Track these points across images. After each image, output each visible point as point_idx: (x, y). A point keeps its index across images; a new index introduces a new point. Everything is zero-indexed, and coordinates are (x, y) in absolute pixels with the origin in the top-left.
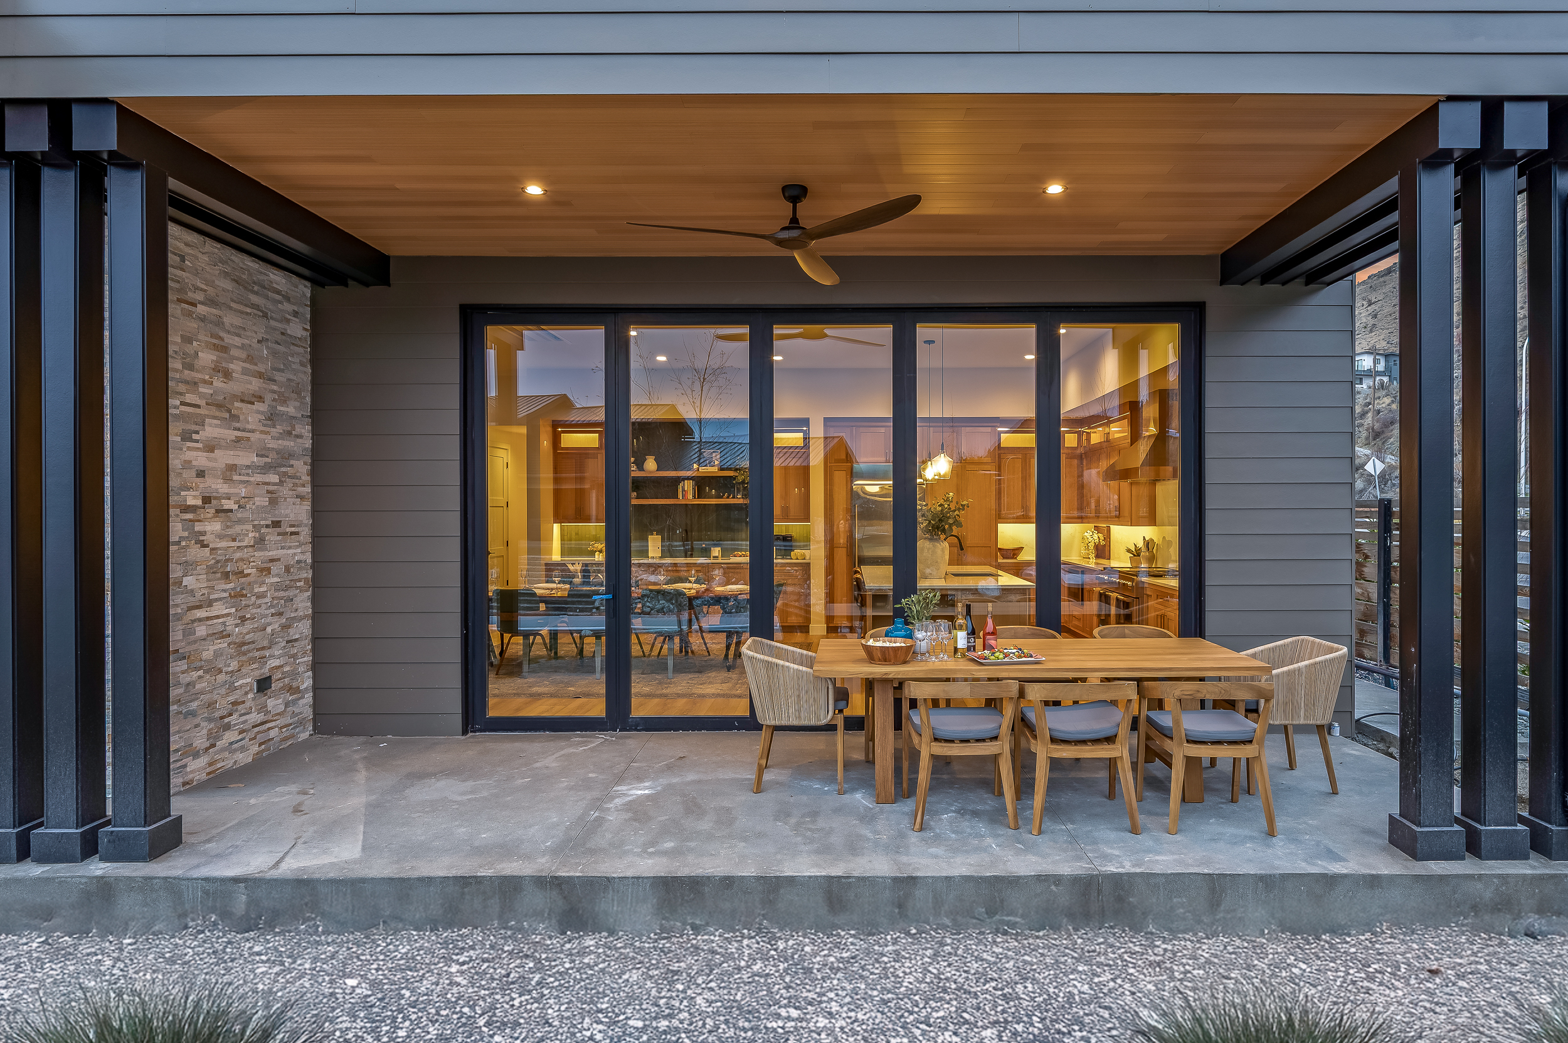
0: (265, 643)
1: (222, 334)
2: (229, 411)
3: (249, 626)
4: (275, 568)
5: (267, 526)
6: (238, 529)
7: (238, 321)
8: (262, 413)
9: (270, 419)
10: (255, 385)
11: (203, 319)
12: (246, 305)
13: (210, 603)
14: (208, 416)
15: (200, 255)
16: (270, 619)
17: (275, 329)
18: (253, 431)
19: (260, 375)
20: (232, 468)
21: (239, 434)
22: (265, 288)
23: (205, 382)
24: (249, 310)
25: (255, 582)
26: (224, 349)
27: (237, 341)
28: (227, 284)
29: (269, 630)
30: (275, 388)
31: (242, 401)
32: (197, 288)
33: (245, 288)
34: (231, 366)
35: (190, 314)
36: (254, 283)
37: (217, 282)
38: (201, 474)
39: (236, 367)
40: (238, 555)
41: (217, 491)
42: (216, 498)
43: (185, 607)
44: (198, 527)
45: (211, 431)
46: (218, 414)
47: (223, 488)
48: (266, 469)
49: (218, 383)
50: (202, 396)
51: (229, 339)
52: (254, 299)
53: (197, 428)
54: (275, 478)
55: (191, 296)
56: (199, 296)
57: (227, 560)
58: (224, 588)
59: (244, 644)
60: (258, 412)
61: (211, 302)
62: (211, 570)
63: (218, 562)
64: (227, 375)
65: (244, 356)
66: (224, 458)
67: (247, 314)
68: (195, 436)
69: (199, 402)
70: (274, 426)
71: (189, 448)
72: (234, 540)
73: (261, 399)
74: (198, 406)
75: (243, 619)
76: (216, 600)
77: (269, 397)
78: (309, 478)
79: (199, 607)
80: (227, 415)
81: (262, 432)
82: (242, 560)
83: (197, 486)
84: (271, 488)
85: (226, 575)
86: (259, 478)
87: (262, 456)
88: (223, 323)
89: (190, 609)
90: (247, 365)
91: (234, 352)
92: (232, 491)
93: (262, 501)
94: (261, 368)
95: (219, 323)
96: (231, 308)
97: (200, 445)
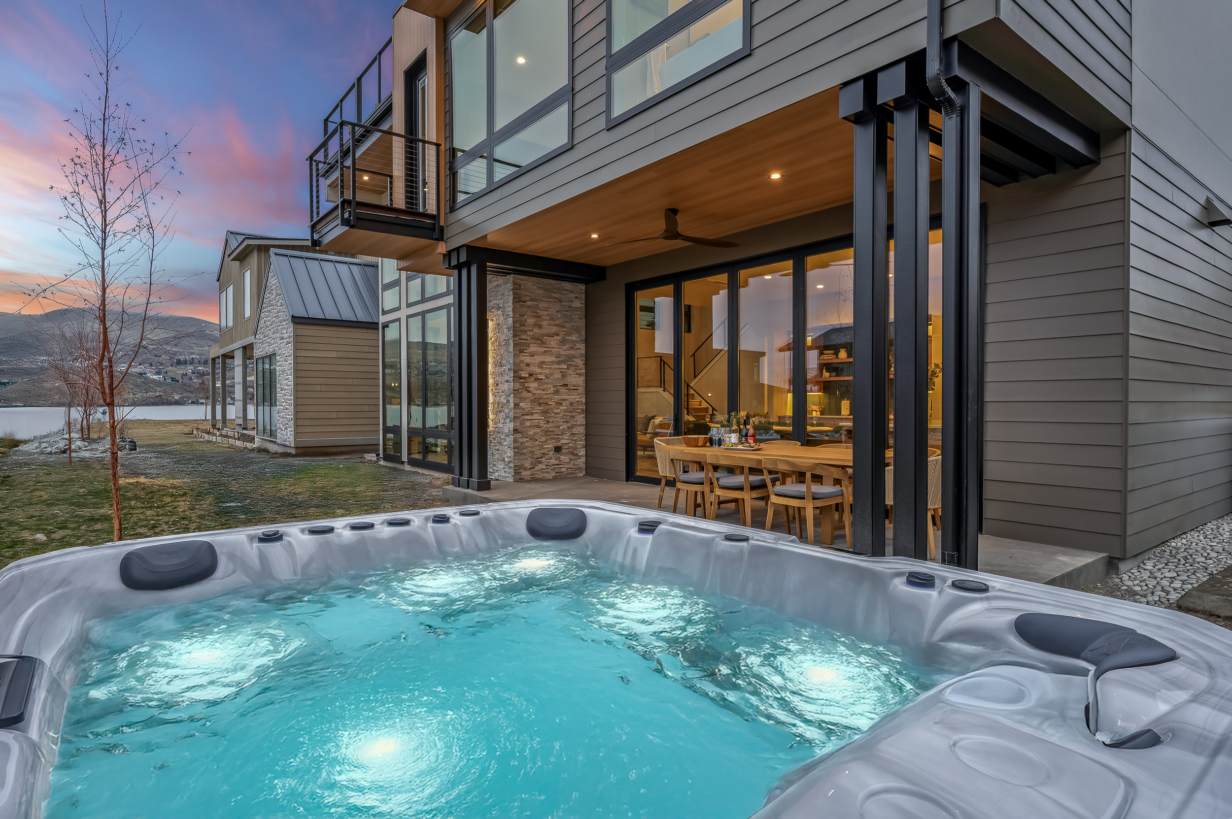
0: (559, 433)
1: (538, 311)
2: (541, 341)
3: (550, 425)
4: (564, 403)
5: (560, 386)
6: (545, 386)
7: (545, 305)
8: (558, 340)
9: (562, 342)
10: (554, 329)
11: (529, 307)
12: (550, 298)
13: (532, 414)
14: (532, 343)
15: (528, 283)
16: (562, 423)
17: (565, 306)
18: (553, 348)
19: (557, 325)
20: (543, 363)
21: (546, 349)
22: (559, 290)
23: (530, 330)
24: (551, 300)
25: (554, 408)
26: (539, 317)
27: (546, 313)
28: (541, 292)
29: (561, 428)
30: (565, 330)
31: (548, 336)
32: (526, 296)
33: (549, 291)
34: (542, 323)
35: (523, 306)
36: (554, 289)
37: (536, 292)
38: (528, 365)
39: (545, 323)
40: (546, 396)
41: (535, 371)
42: (535, 374)
43: (521, 414)
44: (526, 385)
45: (533, 348)
46: (536, 342)
47: (538, 370)
48: (559, 363)
49: (536, 330)
50: (528, 336)
51: (541, 313)
52: (554, 295)
53: (526, 348)
54: (565, 367)
55: (524, 299)
56: (528, 298)
57: (540, 398)
58: (538, 409)
59: (549, 432)
60: (556, 340)
61: (532, 300)
62: (532, 401)
63: (536, 398)
64: (540, 327)
65: (549, 318)
66: (538, 359)
67: (551, 301)
68: (525, 351)
69: (527, 338)
70: (565, 345)
71: (522, 356)
72: (544, 391)
73: (557, 335)
74: (527, 340)
75: (548, 422)
76: (535, 413)
77: (562, 334)
78: (584, 366)
79: (527, 415)
80: (540, 342)
81: (558, 348)
82: (548, 398)
83: (526, 370)
84: (562, 370)
85: (540, 404)
86: (556, 366)
87: (558, 358)
88: (539, 307)
89: (523, 415)
90: (550, 322)
91: (544, 317)
92: (543, 371)
93: (558, 375)
94: (557, 322)
95: (537, 307)
96: (542, 301)
97: (528, 354)
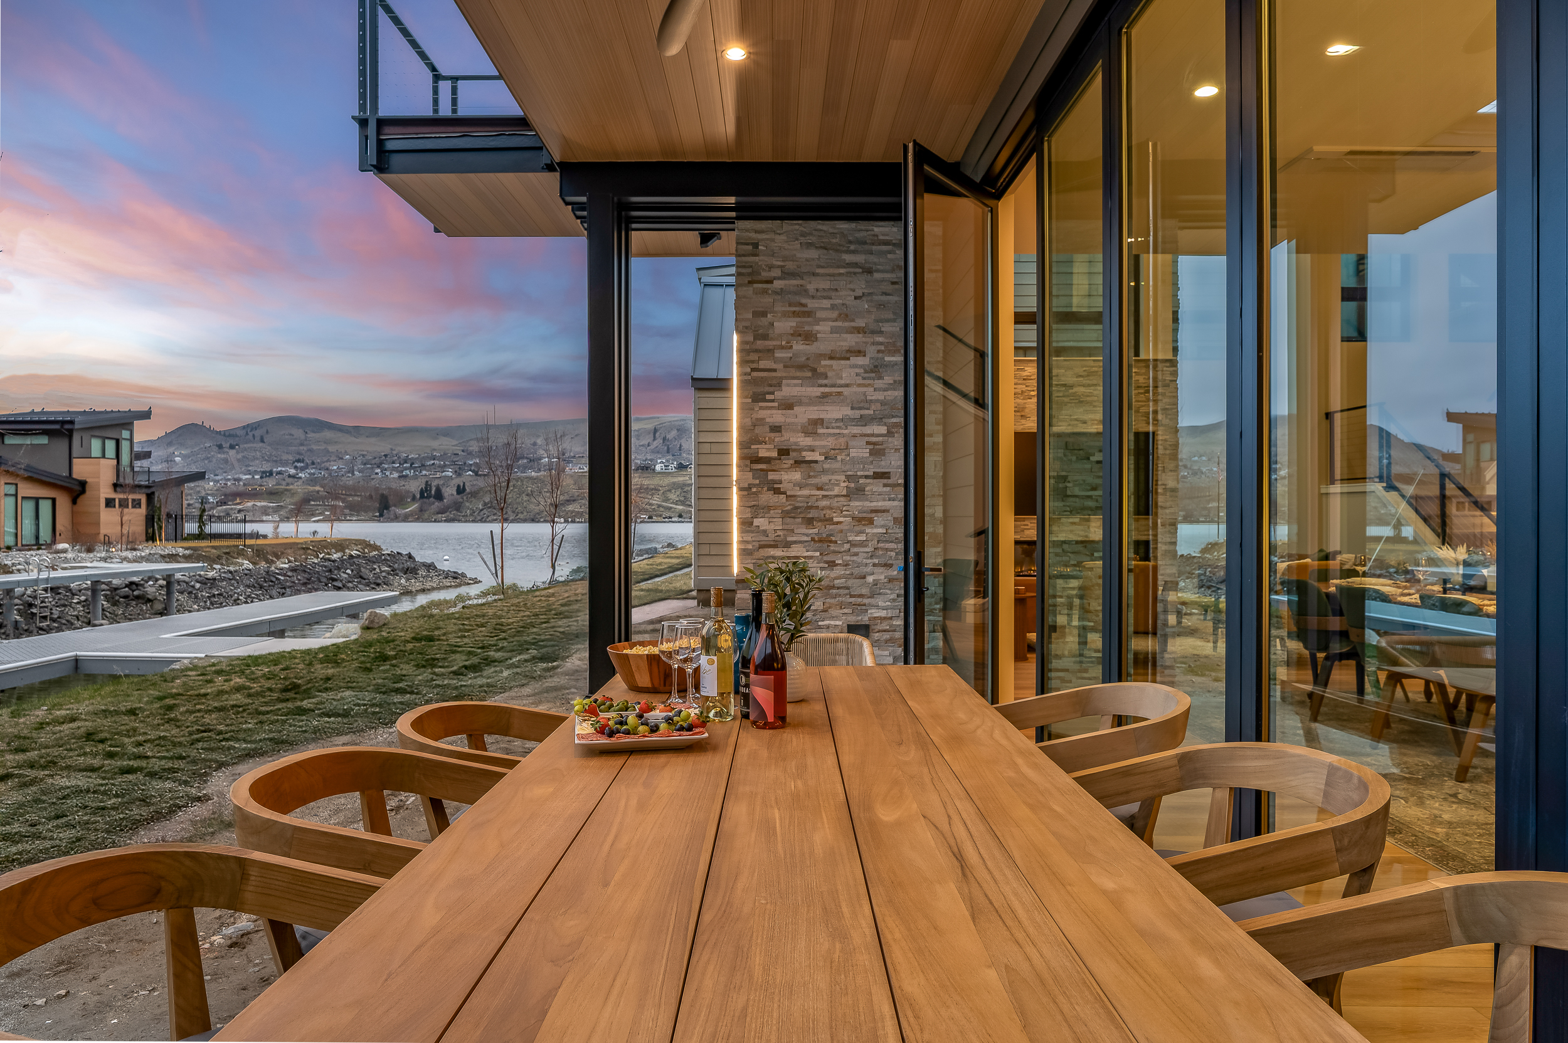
0: (864, 591)
1: (804, 301)
2: (814, 370)
3: (838, 571)
4: (879, 520)
5: (867, 477)
6: (825, 479)
7: (824, 284)
8: (861, 366)
9: (872, 371)
10: (851, 340)
11: (781, 292)
12: (839, 267)
13: (787, 545)
14: (786, 378)
15: (777, 237)
16: (870, 569)
17: (883, 280)
18: (847, 386)
19: (859, 330)
20: (819, 422)
21: (827, 390)
22: (865, 243)
23: (782, 348)
24: (842, 271)
25: (851, 531)
26: (809, 314)
27: (826, 303)
28: (813, 254)
29: (870, 579)
30: (881, 339)
31: (831, 358)
32: (771, 267)
33: (837, 251)
34: (817, 328)
35: (765, 292)
36: (850, 242)
37: (799, 255)
38: (776, 429)
39: (823, 328)
40: (824, 503)
41: (796, 444)
42: (794, 450)
43: (757, 544)
44: (772, 476)
45: (790, 390)
46: (798, 374)
47: (806, 441)
48: (863, 421)
49: (799, 346)
50: (780, 360)
51: (812, 304)
52: (848, 258)
53: (771, 389)
54: (883, 430)
55: (765, 275)
56: (776, 273)
57: (811, 507)
58: (804, 532)
59: (833, 587)
60: (855, 366)
61: (787, 275)
62: (785, 514)
63: (796, 508)
64: (810, 337)
65: (835, 314)
66: (803, 414)
67: (840, 274)
68: (768, 397)
69: (774, 366)
70: (881, 378)
71: (761, 408)
72: (820, 489)
73: (860, 353)
74: (775, 370)
75: (832, 564)
76: (795, 542)
77: (871, 351)
78: (940, 428)
79: (775, 546)
80: (809, 374)
81: (859, 385)
82: (831, 508)
83: (772, 441)
84: (874, 439)
85: (809, 522)
86: (856, 430)
87: (860, 408)
88: (806, 291)
89: (761, 547)
90: (839, 324)
91: (820, 314)
92: (817, 443)
93: (860, 451)
94: (860, 323)
95: (803, 291)
96: (814, 274)
97: (776, 404)
